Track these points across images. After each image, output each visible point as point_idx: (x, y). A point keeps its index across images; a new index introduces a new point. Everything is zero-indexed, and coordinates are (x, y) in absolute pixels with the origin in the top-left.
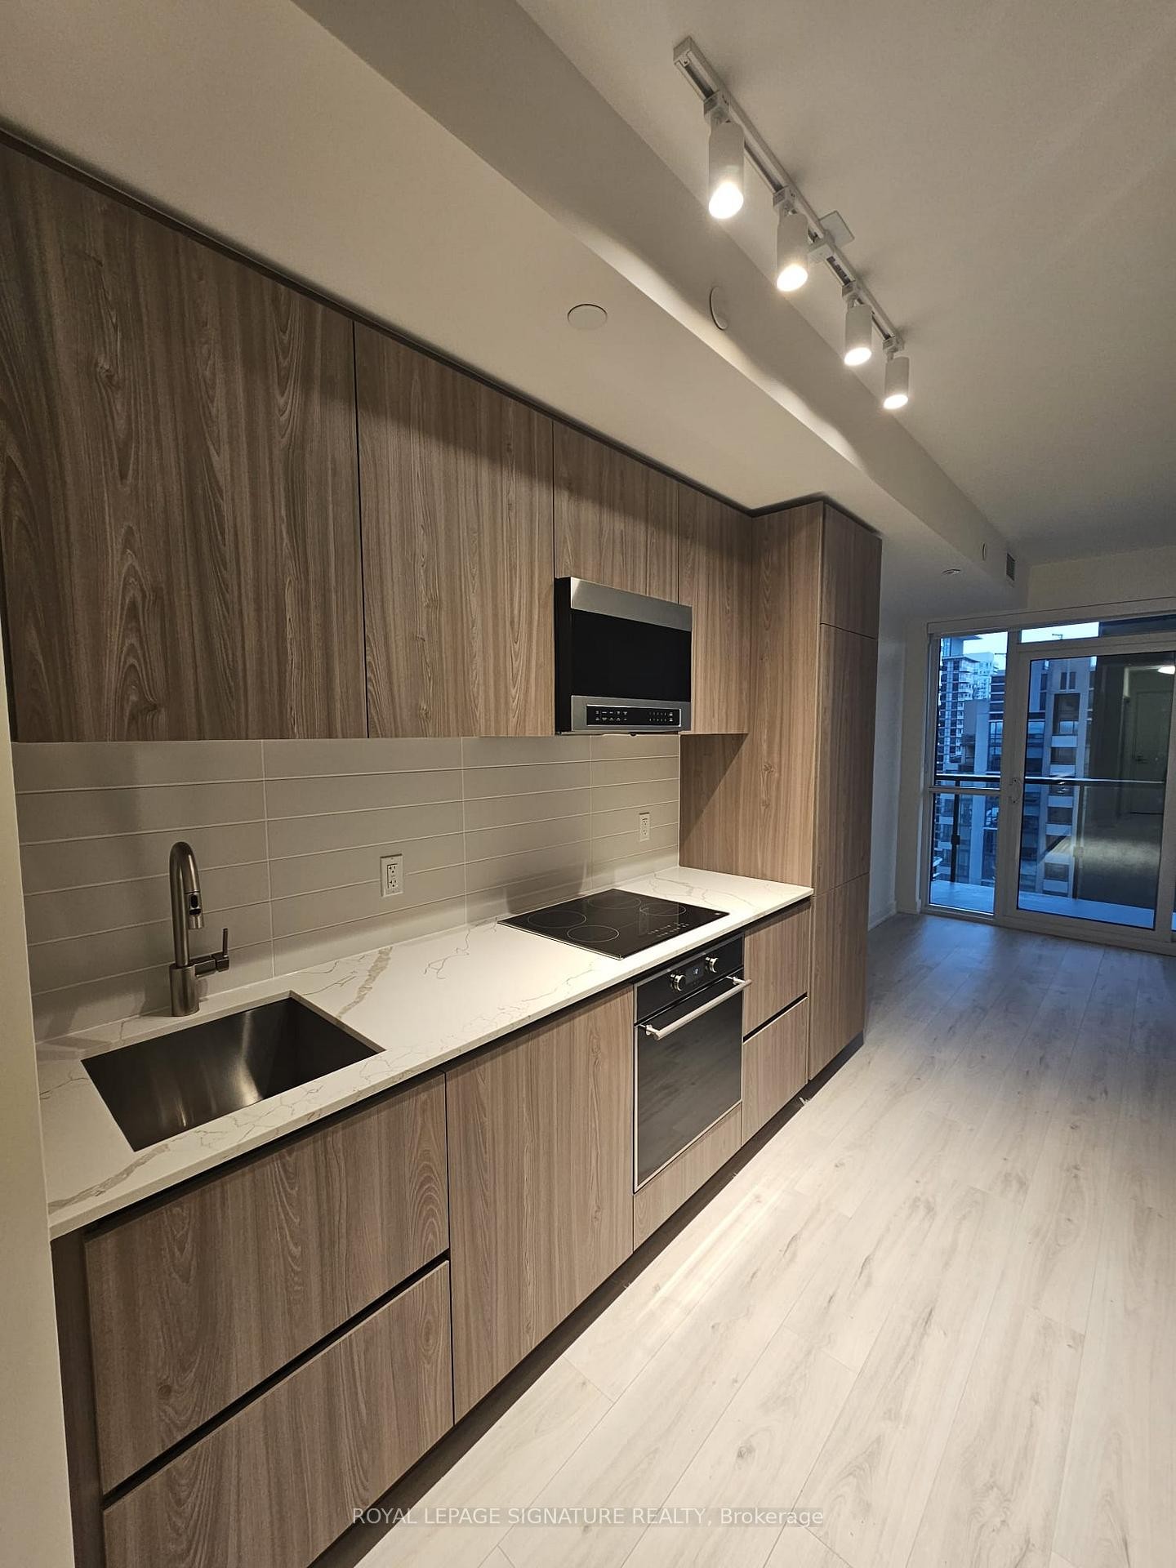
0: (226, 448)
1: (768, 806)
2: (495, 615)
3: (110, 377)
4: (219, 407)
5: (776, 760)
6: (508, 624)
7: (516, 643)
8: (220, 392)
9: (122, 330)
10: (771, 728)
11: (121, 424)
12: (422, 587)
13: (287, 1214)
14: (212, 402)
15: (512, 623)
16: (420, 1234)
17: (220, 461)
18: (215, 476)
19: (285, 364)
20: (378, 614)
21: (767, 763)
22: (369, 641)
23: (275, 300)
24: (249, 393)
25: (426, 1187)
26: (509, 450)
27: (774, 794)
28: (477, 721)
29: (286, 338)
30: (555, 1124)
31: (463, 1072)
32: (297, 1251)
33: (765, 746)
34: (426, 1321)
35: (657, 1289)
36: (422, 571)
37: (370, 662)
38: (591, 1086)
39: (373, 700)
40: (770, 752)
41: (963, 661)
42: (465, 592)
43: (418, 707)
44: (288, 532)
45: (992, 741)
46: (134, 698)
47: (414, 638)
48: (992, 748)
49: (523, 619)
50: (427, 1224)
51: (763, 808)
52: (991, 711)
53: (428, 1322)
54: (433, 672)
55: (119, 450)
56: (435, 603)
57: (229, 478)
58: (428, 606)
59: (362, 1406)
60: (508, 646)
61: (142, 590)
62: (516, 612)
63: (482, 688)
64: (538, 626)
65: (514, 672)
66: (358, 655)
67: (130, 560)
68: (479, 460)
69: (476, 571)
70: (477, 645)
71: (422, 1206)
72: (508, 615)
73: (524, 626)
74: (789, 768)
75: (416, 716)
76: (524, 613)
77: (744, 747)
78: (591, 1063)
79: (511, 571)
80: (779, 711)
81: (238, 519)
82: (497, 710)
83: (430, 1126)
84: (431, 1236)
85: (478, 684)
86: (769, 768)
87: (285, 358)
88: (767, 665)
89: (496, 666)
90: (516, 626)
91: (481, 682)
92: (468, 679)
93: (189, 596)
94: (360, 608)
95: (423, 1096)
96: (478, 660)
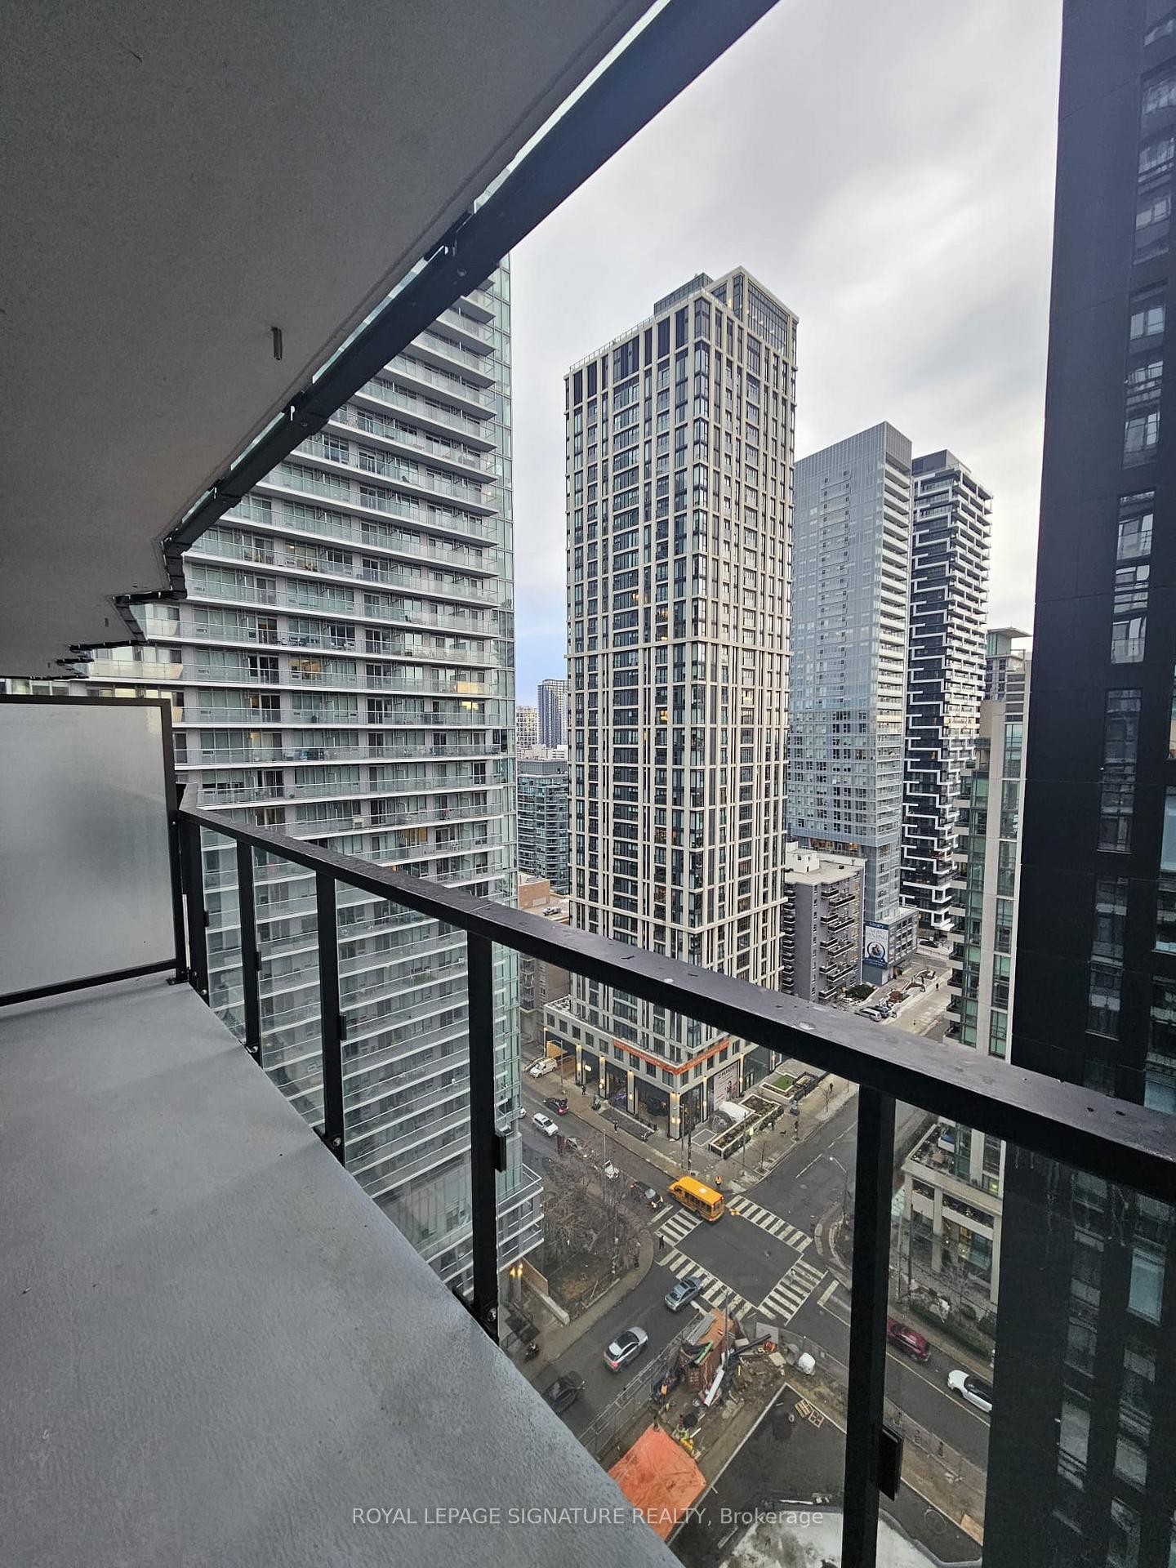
41: (1010, 660)
45: (1008, 745)
48: (1008, 753)
52: (1008, 712)
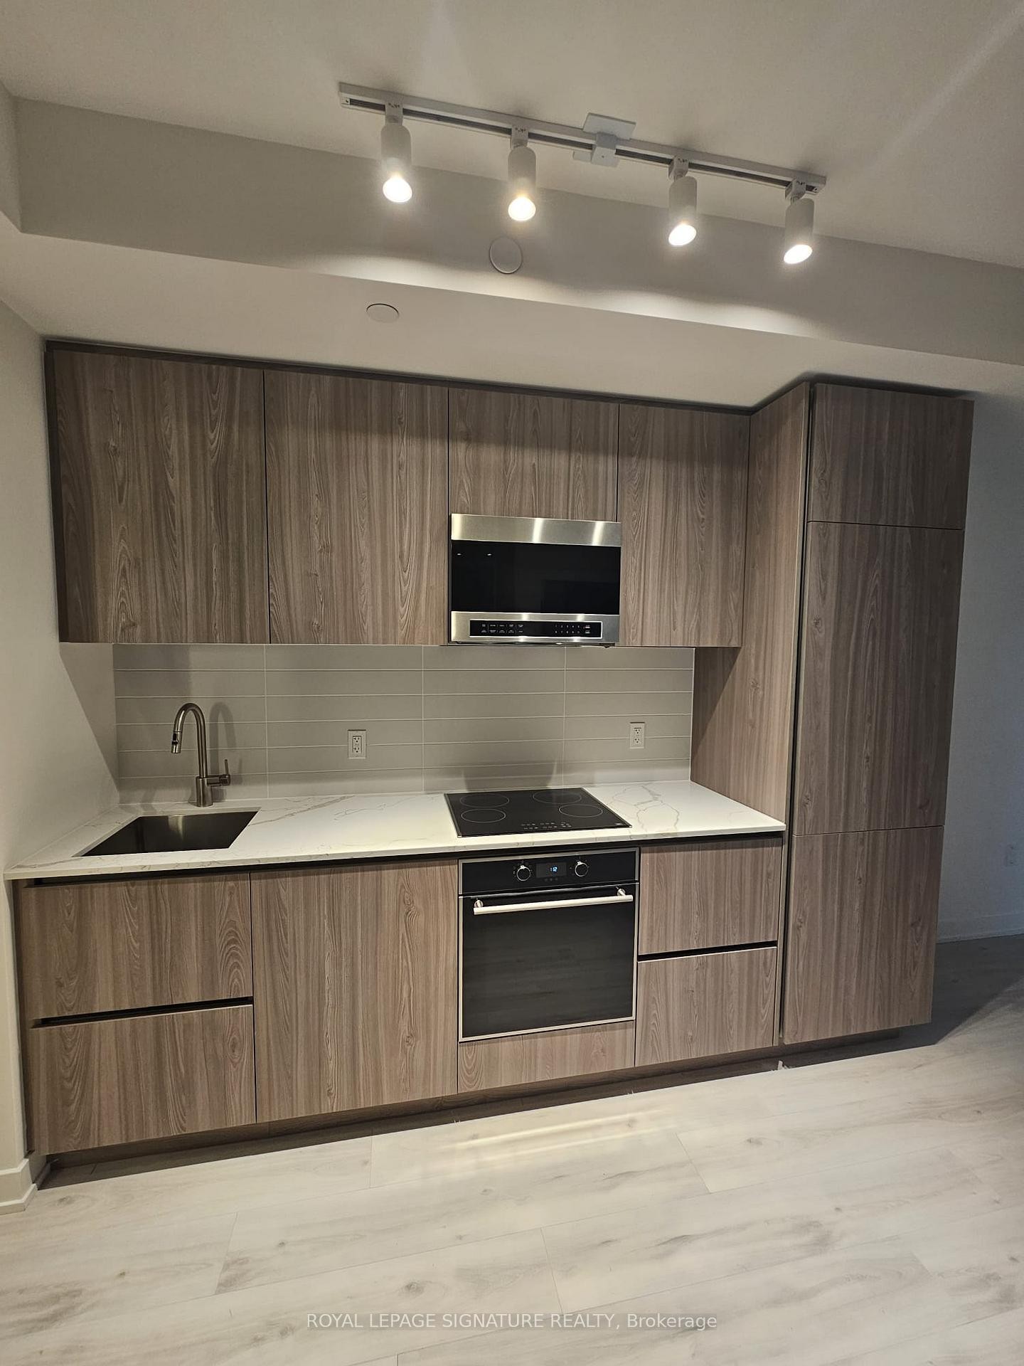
0: (177, 472)
1: (753, 727)
2: (384, 552)
3: (115, 450)
4: (174, 450)
5: (761, 677)
6: (397, 557)
7: (405, 572)
8: (174, 440)
9: (122, 425)
10: (758, 643)
11: (120, 473)
12: (316, 539)
13: (130, 921)
14: (169, 448)
15: (401, 557)
16: (227, 976)
17: (173, 482)
18: (170, 492)
19: (214, 412)
20: (279, 561)
21: (754, 680)
22: (272, 578)
23: (209, 376)
24: (192, 437)
25: (232, 946)
26: (400, 423)
27: (758, 713)
28: (365, 633)
29: (215, 397)
30: (359, 947)
31: (266, 878)
32: (137, 945)
33: (753, 661)
34: (232, 1037)
35: (475, 1137)
36: (316, 528)
37: (272, 594)
38: (402, 930)
39: (275, 618)
40: (757, 669)
42: (355, 537)
43: (311, 623)
44: (215, 515)
46: (124, 620)
47: (309, 575)
49: (413, 552)
50: (233, 973)
51: (750, 728)
53: (234, 1039)
54: (324, 598)
55: (119, 488)
56: (327, 548)
57: (178, 490)
58: (321, 551)
59: (181, 1064)
60: (397, 574)
61: (129, 560)
62: (406, 547)
63: (370, 608)
64: (430, 556)
65: (403, 595)
66: (263, 588)
67: (123, 544)
68: (369, 436)
69: (365, 520)
70: (366, 575)
71: (229, 957)
72: (397, 550)
73: (413, 558)
74: (771, 687)
75: (310, 629)
76: (414, 547)
77: (738, 661)
78: (402, 914)
79: (400, 516)
80: (765, 622)
81: (184, 512)
82: (385, 625)
83: (236, 904)
84: (236, 980)
85: (366, 605)
86: (755, 685)
87: (214, 409)
88: (758, 574)
89: (385, 594)
90: (405, 559)
91: (370, 603)
92: (357, 602)
93: (154, 562)
94: (265, 557)
95: (231, 884)
96: (367, 587)
